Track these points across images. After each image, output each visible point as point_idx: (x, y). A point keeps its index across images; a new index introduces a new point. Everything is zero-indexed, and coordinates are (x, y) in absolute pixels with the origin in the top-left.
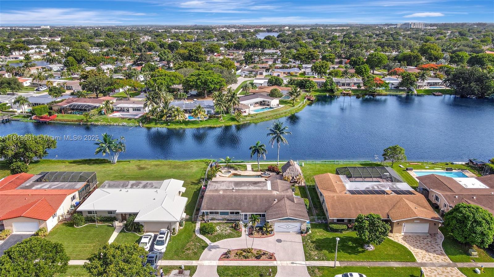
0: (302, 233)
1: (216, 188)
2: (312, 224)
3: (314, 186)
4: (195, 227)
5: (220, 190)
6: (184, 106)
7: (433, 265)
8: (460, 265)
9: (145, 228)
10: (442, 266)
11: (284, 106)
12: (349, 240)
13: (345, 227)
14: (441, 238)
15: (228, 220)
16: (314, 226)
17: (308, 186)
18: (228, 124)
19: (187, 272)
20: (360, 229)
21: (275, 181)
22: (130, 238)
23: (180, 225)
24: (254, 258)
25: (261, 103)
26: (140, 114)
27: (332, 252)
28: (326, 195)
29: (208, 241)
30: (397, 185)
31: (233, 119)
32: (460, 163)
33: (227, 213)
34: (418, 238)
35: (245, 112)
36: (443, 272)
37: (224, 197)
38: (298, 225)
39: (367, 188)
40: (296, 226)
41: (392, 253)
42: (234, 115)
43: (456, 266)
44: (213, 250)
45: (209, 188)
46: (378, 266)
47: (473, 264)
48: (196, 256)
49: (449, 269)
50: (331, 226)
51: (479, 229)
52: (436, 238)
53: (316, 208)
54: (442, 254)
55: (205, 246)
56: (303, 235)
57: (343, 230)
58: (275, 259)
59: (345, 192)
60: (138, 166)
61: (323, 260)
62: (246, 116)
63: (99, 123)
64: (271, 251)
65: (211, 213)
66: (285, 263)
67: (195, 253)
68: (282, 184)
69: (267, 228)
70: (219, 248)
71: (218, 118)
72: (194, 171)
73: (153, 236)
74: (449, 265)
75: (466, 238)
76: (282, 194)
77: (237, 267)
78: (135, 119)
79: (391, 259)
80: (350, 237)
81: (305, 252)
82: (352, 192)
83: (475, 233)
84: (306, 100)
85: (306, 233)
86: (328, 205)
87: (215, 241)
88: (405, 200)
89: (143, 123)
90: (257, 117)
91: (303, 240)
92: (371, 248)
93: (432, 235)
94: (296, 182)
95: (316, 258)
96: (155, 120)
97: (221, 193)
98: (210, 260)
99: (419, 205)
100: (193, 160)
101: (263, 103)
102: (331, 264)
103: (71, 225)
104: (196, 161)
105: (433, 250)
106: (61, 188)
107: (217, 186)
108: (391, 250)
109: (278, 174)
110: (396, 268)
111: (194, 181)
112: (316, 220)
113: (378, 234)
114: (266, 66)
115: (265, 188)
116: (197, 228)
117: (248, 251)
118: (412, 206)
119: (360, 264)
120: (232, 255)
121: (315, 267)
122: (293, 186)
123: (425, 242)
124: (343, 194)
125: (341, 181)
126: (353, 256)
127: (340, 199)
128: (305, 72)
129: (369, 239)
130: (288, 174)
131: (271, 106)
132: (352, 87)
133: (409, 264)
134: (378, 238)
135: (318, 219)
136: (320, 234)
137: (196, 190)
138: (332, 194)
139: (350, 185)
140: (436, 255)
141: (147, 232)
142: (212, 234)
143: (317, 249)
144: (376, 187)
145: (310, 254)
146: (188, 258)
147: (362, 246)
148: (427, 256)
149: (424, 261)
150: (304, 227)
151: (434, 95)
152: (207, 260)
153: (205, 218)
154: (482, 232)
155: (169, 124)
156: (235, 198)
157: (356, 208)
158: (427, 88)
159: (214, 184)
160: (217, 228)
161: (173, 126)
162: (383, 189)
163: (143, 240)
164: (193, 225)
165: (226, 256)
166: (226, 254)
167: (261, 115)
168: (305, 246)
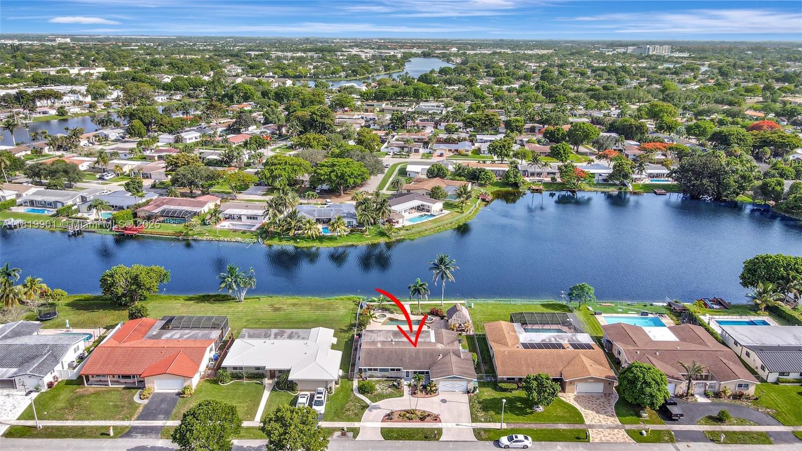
0: (468, 392)
1: (372, 340)
2: (479, 383)
3: (484, 335)
4: (353, 385)
5: (377, 342)
6: (316, 214)
7: (601, 426)
8: (628, 427)
9: (299, 387)
10: (610, 428)
11: (449, 212)
12: (518, 401)
13: (515, 386)
14: (615, 397)
15: (388, 377)
16: (482, 385)
17: (476, 335)
18: (376, 241)
19: (350, 434)
20: (528, 389)
21: (440, 331)
22: (284, 398)
23: (336, 383)
24: (418, 420)
25: (419, 208)
26: (258, 224)
27: (499, 413)
28: (496, 348)
29: (368, 401)
30: (577, 337)
31: (382, 234)
32: (661, 304)
33: (387, 370)
34: (591, 398)
35: (397, 222)
36: (609, 434)
37: (383, 351)
38: (464, 383)
39: (543, 340)
40: (462, 384)
41: (561, 414)
42: (383, 227)
43: (624, 428)
44: (375, 411)
45: (364, 339)
46: (546, 428)
47: (642, 426)
48: (358, 417)
49: (616, 431)
50: (499, 385)
51: (648, 390)
52: (610, 398)
53: (485, 363)
54: (613, 416)
55: (366, 407)
56: (469, 394)
57: (512, 389)
58: (440, 421)
59: (518, 345)
60: (272, 305)
61: (490, 421)
62: (399, 229)
63: (205, 238)
64: (435, 412)
65: (369, 369)
66: (450, 425)
67: (356, 414)
68: (447, 335)
69: (431, 387)
70: (379, 408)
71: (362, 232)
72: (341, 313)
73: (309, 395)
74: (617, 427)
75: (636, 399)
76: (448, 347)
77: (401, 428)
78: (252, 232)
79: (559, 421)
80: (519, 397)
81: (472, 414)
82: (526, 346)
83: (645, 395)
84: (479, 201)
85: (473, 392)
86: (498, 362)
87: (376, 401)
88: (582, 356)
89: (264, 239)
90: (413, 231)
91: (470, 400)
92: (541, 409)
93: (607, 395)
94: (464, 330)
95: (483, 420)
96: (279, 234)
97: (379, 346)
98: (372, 421)
99: (596, 361)
100: (336, 297)
101: (422, 207)
102: (497, 426)
103: (215, 382)
104: (341, 299)
105: (604, 411)
106: (194, 338)
107: (374, 337)
108: (560, 412)
109: (442, 319)
110: (564, 430)
111: (344, 328)
112: (484, 377)
113: (546, 395)
114: (423, 137)
115: (428, 340)
116: (354, 387)
117: (412, 412)
118: (587, 362)
119: (527, 426)
120: (396, 416)
121: (481, 429)
122: (460, 334)
123: (598, 403)
124: (514, 349)
125: (515, 331)
126: (521, 417)
127: (511, 354)
128: (479, 149)
129: (538, 399)
130: (454, 321)
131: (432, 213)
132: (545, 179)
133: (578, 426)
134: (546, 399)
135: (487, 376)
136: (488, 394)
137: (347, 340)
138: (503, 349)
139: (525, 337)
140: (606, 417)
141: (301, 391)
142: (371, 394)
143: (484, 410)
144: (553, 339)
145: (476, 416)
146: (349, 419)
147: (531, 407)
148: (597, 418)
149: (593, 423)
150: (471, 386)
151: (655, 193)
152: (369, 421)
153: (363, 375)
154: (651, 394)
155: (298, 240)
156: (396, 352)
157: (528, 365)
158: (647, 181)
159: (370, 334)
160: (377, 387)
161: (303, 244)
162: (561, 341)
163: (300, 400)
164: (350, 382)
165: (389, 417)
166: (389, 415)
167: (419, 227)
168: (472, 407)
